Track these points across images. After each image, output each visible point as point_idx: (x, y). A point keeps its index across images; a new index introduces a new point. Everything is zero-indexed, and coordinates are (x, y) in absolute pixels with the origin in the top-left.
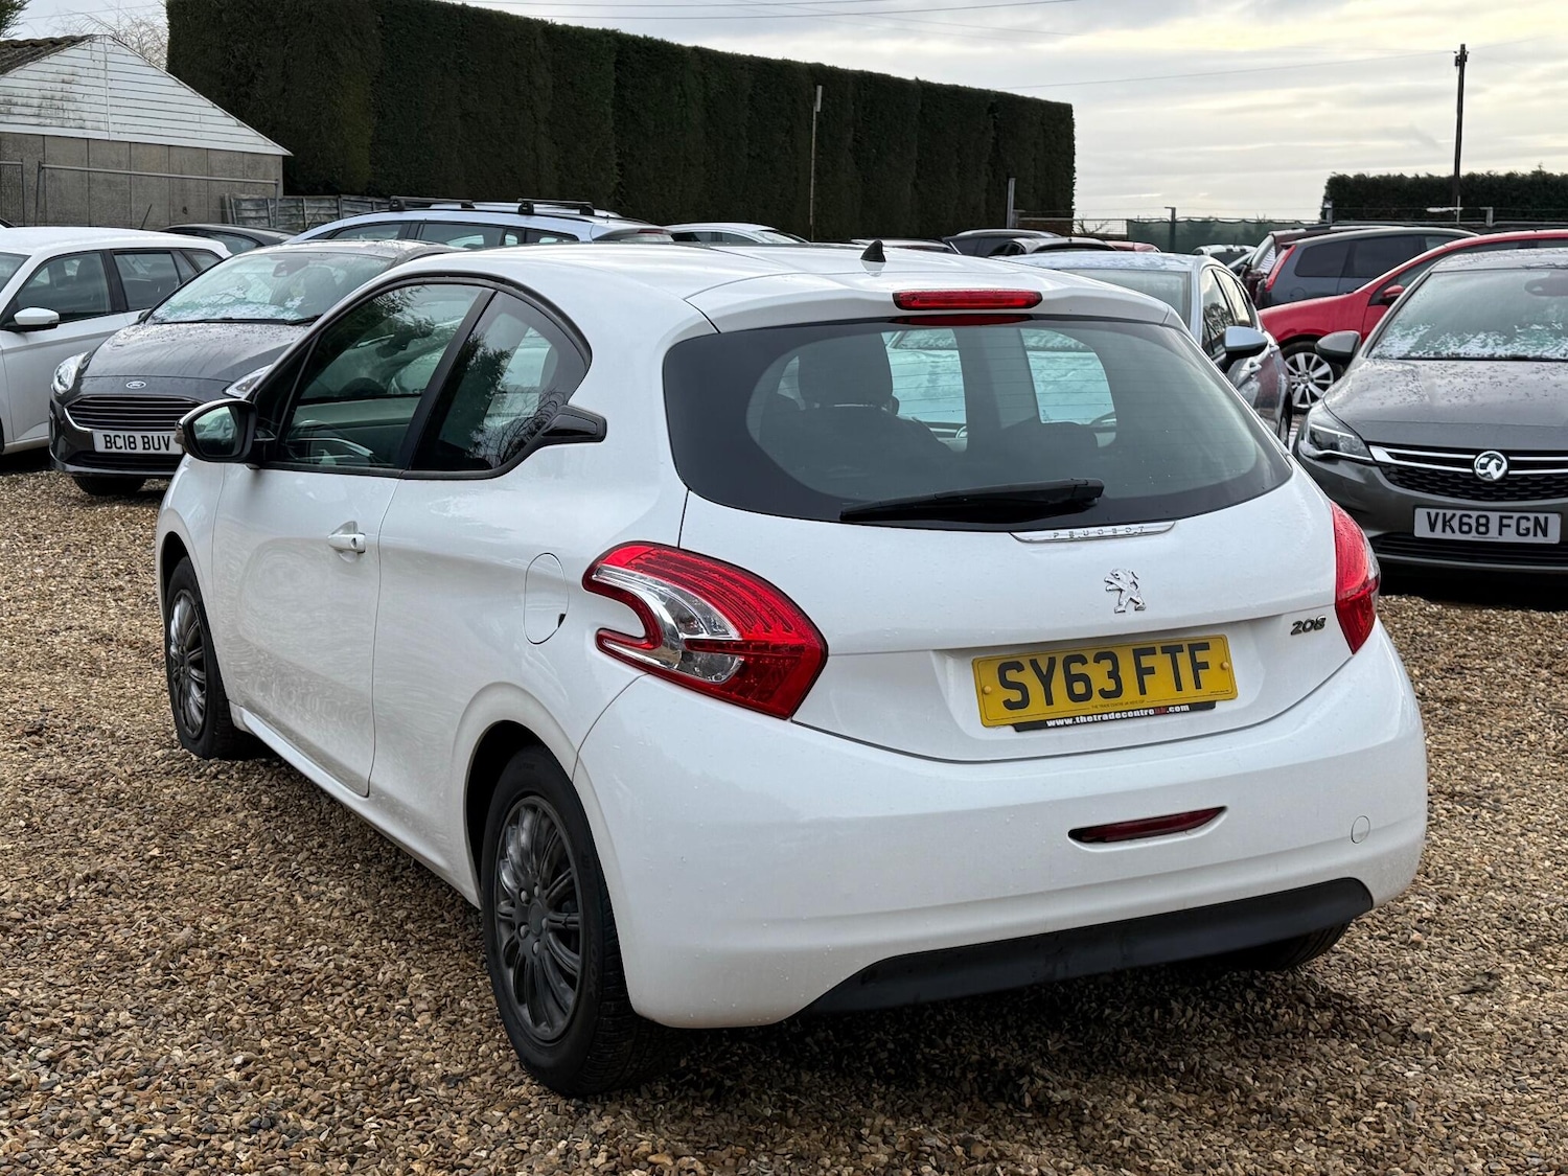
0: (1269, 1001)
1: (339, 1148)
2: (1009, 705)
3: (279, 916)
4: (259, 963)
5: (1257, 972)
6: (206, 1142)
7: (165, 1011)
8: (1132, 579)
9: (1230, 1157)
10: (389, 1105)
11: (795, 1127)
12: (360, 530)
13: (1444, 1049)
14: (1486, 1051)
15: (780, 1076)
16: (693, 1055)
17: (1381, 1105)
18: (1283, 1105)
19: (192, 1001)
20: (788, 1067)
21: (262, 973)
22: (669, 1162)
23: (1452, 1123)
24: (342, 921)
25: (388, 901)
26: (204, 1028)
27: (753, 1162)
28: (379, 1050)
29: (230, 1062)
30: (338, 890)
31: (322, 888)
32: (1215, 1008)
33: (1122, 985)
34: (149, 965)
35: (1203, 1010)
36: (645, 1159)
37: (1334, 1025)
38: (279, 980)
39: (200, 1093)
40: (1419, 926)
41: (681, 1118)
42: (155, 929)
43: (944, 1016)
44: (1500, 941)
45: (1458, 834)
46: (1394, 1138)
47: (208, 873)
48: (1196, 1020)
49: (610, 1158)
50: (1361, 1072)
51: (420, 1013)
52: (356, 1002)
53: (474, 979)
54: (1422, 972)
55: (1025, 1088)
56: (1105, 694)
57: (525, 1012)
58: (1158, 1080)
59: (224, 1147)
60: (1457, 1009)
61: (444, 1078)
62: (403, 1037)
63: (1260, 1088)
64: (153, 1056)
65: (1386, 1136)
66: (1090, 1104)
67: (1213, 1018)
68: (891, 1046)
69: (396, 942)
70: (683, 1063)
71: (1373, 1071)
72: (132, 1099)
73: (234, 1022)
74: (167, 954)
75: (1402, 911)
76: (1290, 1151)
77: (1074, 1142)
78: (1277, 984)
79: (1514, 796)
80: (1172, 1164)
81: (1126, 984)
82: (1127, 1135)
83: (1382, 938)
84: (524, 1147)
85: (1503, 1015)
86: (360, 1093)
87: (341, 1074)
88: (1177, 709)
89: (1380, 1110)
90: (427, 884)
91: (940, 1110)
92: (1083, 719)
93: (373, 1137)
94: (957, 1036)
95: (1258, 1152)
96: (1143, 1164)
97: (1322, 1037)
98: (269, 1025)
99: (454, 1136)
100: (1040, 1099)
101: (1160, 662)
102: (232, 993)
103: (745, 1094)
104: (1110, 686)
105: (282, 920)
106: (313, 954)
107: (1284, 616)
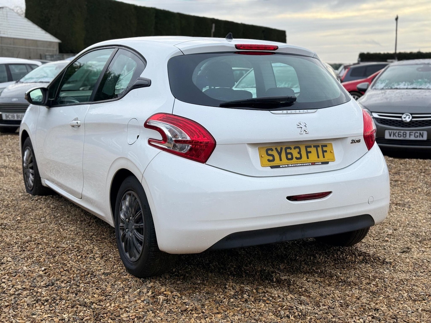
0: (344, 254)
1: (72, 291)
2: (269, 161)
3: (55, 234)
4: (49, 245)
5: (341, 247)
6: (33, 289)
7: (21, 257)
8: (305, 125)
9: (333, 293)
10: (88, 280)
11: (207, 285)
12: (79, 120)
13: (395, 266)
14: (408, 266)
15: (202, 274)
16: (177, 268)
17: (377, 280)
18: (349, 280)
19: (29, 255)
20: (205, 272)
21: (50, 248)
22: (170, 293)
23: (398, 284)
24: (74, 235)
25: (88, 231)
26: (33, 262)
27: (194, 295)
28: (85, 267)
29: (40, 269)
30: (73, 228)
31: (68, 227)
32: (329, 256)
33: (302, 251)
34: (17, 246)
35: (325, 257)
36: (163, 293)
37: (363, 260)
38: (55, 249)
39: (31, 277)
40: (387, 236)
41: (173, 284)
42: (19, 237)
43: (250, 259)
44: (411, 240)
45: (398, 214)
46: (381, 288)
47: (34, 224)
48: (323, 259)
49: (152, 293)
50: (371, 272)
51: (97, 258)
52: (78, 254)
53: (113, 249)
54: (389, 247)
55: (274, 276)
56: (297, 158)
57: (128, 255)
58: (312, 274)
59: (38, 290)
60: (399, 256)
61: (104, 273)
62: (92, 264)
63: (342, 276)
64: (18, 268)
65: (379, 287)
66: (293, 280)
67: (328, 259)
68: (235, 266)
69: (90, 240)
70: (174, 270)
71: (375, 272)
72: (11, 279)
73: (42, 260)
74: (22, 243)
75: (383, 232)
76: (351, 291)
77: (288, 290)
78: (347, 250)
79: (415, 204)
80: (316, 295)
81: (303, 251)
82: (304, 288)
83: (377, 240)
84: (127, 291)
85: (412, 258)
86: (79, 277)
87: (73, 273)
88: (318, 163)
89: (377, 281)
90: (99, 227)
91: (249, 283)
92: (291, 165)
93: (82, 288)
94: (254, 264)
95: (341, 292)
96: (308, 295)
97: (360, 263)
98: (52, 261)
99: (106, 288)
100: (278, 279)
101: (313, 150)
102: (41, 253)
103: (192, 278)
104: (298, 156)
105: (56, 235)
106: (65, 243)
107: (349, 138)
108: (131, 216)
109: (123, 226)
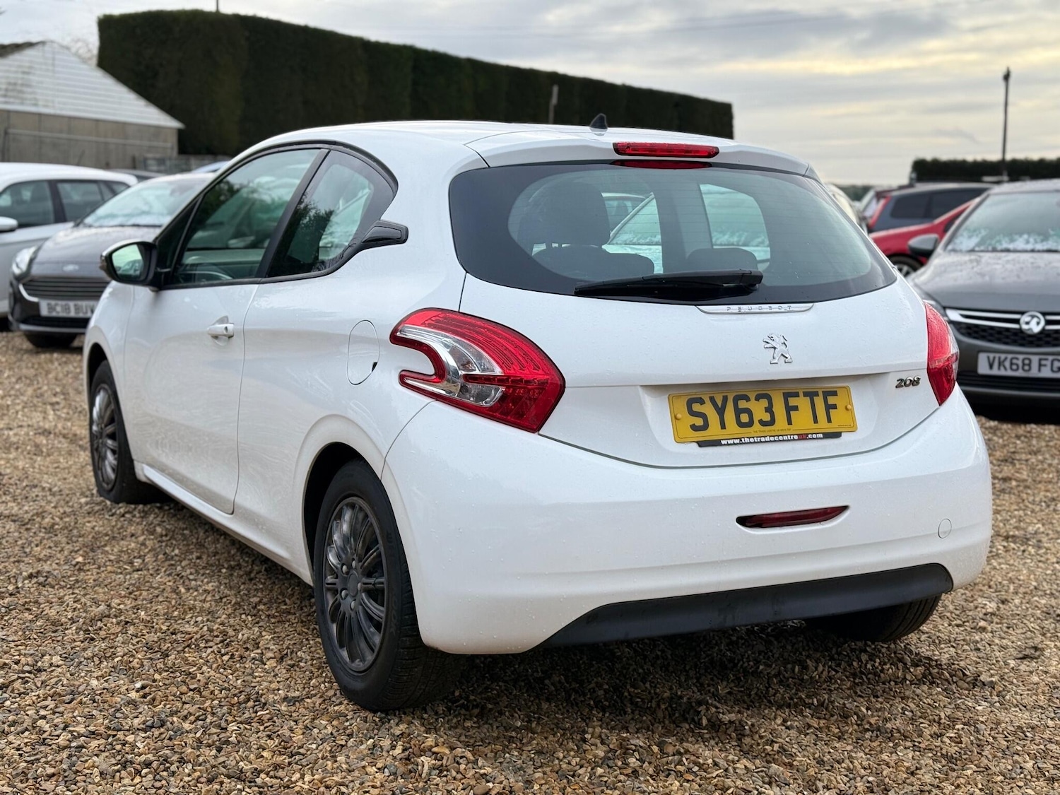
0: (878, 660)
1: (210, 741)
2: (694, 428)
3: (167, 600)
4: (153, 627)
5: (869, 643)
6: (114, 736)
7: (86, 656)
8: (783, 340)
9: (850, 757)
10: (247, 715)
11: (537, 733)
12: (230, 321)
13: (1004, 693)
14: (1034, 694)
15: (526, 704)
16: (464, 690)
17: (959, 726)
18: (889, 725)
19: (105, 650)
20: (532, 699)
21: (155, 633)
22: (447, 751)
23: (1010, 738)
24: (213, 603)
25: (246, 592)
26: (113, 667)
27: (507, 755)
28: (239, 682)
29: (132, 686)
30: (210, 585)
31: (199, 583)
32: (839, 665)
33: (771, 651)
34: (74, 628)
35: (830, 667)
36: (430, 750)
37: (924, 676)
38: (167, 638)
39: (110, 705)
40: (984, 617)
41: (456, 728)
42: (79, 606)
43: (644, 670)
44: (1043, 628)
45: (1011, 562)
46: (969, 747)
47: (117, 573)
48: (825, 673)
49: (404, 750)
50: (945, 707)
51: (268, 659)
52: (223, 651)
53: (307, 640)
54: (987, 646)
55: (702, 713)
56: (762, 423)
57: (345, 653)
58: (798, 710)
59: (127, 739)
60: (1013, 668)
61: (285, 699)
62: (257, 674)
63: (872, 715)
64: (77, 683)
65: (963, 746)
66: (749, 723)
67: (837, 672)
68: (606, 687)
69: (252, 616)
70: (457, 693)
71: (953, 706)
72: (61, 709)
73: (135, 663)
74: (88, 621)
75: (973, 608)
76: (894, 755)
77: (738, 748)
78: (884, 650)
79: (1052, 539)
80: (809, 761)
81: (775, 651)
82: (776, 743)
83: (958, 626)
84: (343, 743)
85: (1046, 673)
86: (225, 708)
87: (212, 696)
88: (814, 436)
89: (958, 730)
90: (274, 582)
91: (642, 728)
92: (747, 440)
93: (234, 735)
94: (653, 682)
95: (871, 755)
96: (787, 761)
97: (916, 684)
98: (160, 665)
99: (292, 735)
100: (714, 719)
101: (803, 403)
102: (134, 645)
103: (501, 713)
104: (767, 417)
105: (170, 602)
106: (192, 623)
107: (891, 375)
108: (353, 560)
109: (335, 584)
